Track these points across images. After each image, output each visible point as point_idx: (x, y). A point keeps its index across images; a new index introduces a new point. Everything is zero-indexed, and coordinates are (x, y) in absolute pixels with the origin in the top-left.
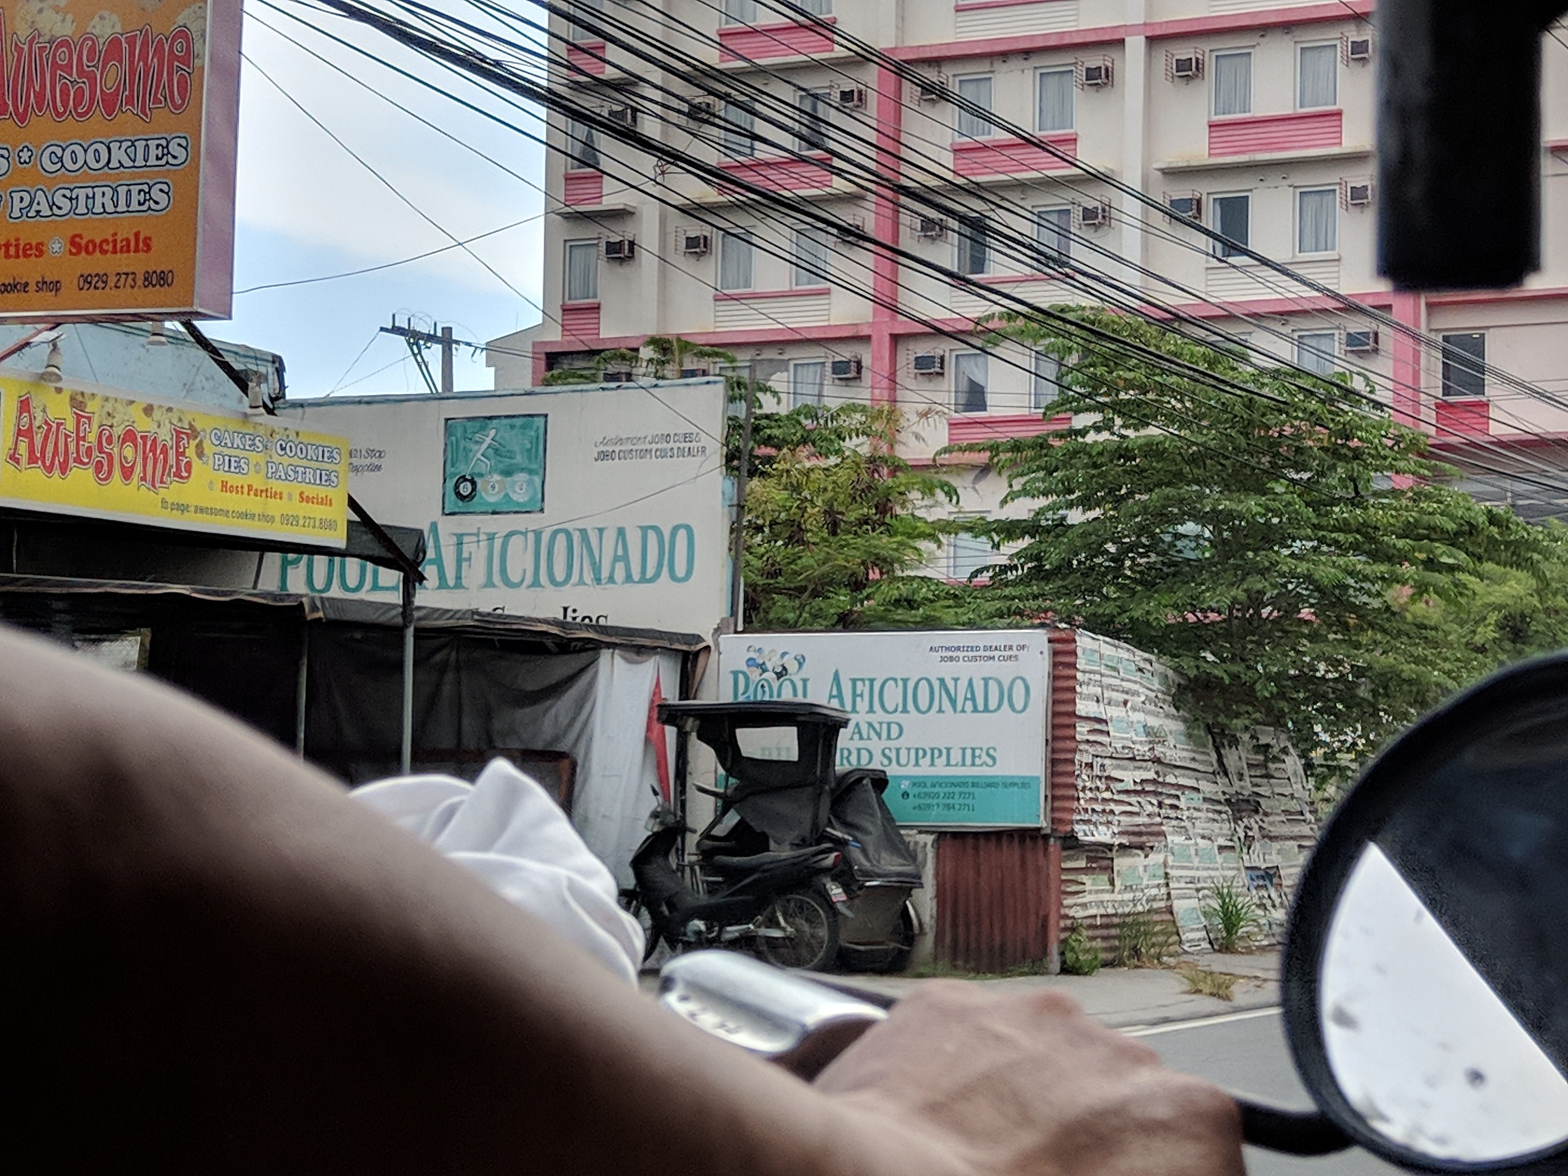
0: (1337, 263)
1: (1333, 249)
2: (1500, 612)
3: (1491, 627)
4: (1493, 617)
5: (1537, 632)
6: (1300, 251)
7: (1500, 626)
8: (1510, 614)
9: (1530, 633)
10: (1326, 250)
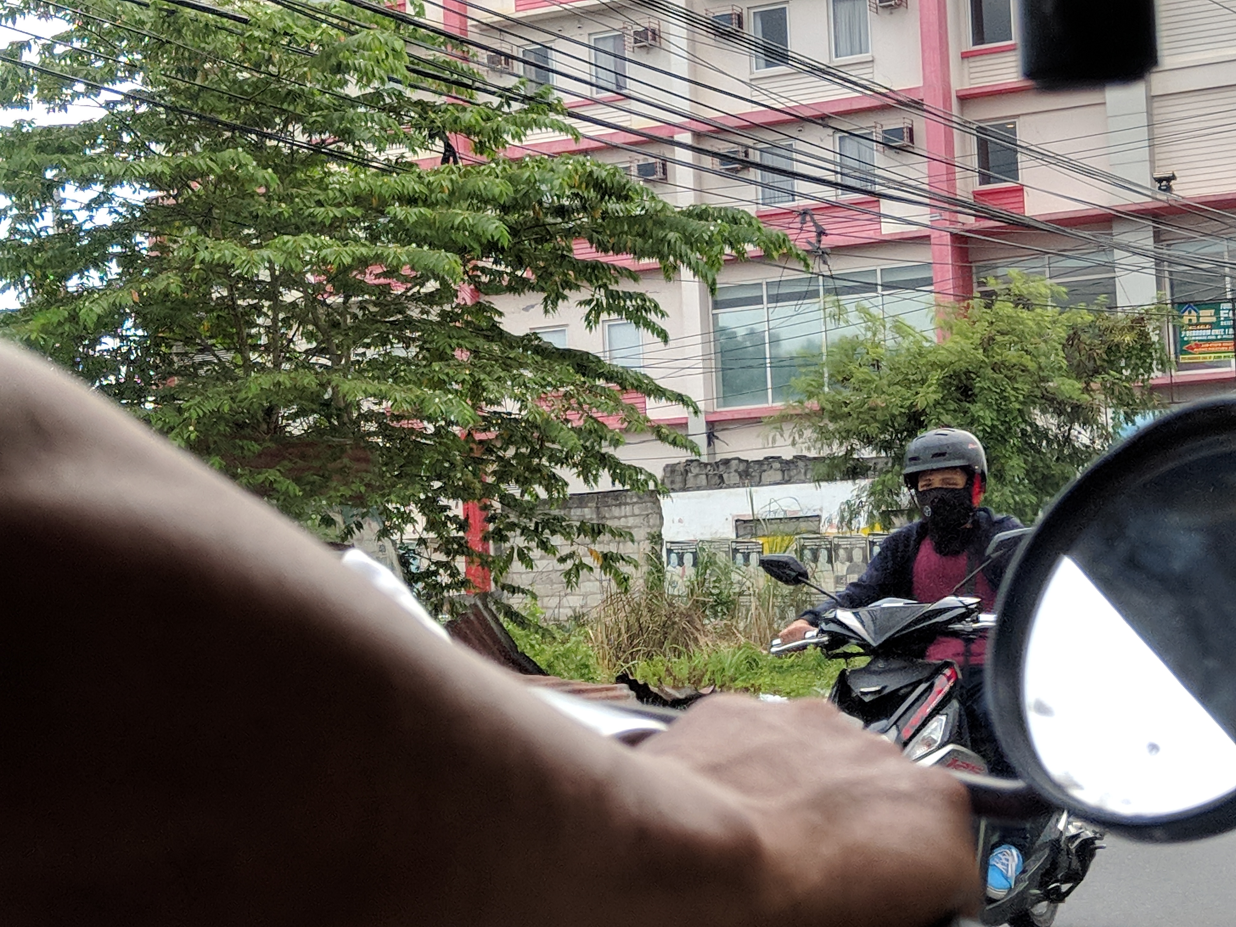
0: (870, 65)
1: (867, 52)
2: (943, 370)
3: (933, 388)
4: (935, 376)
5: (982, 389)
6: (837, 56)
7: (944, 385)
8: (954, 372)
9: (976, 391)
10: (861, 53)
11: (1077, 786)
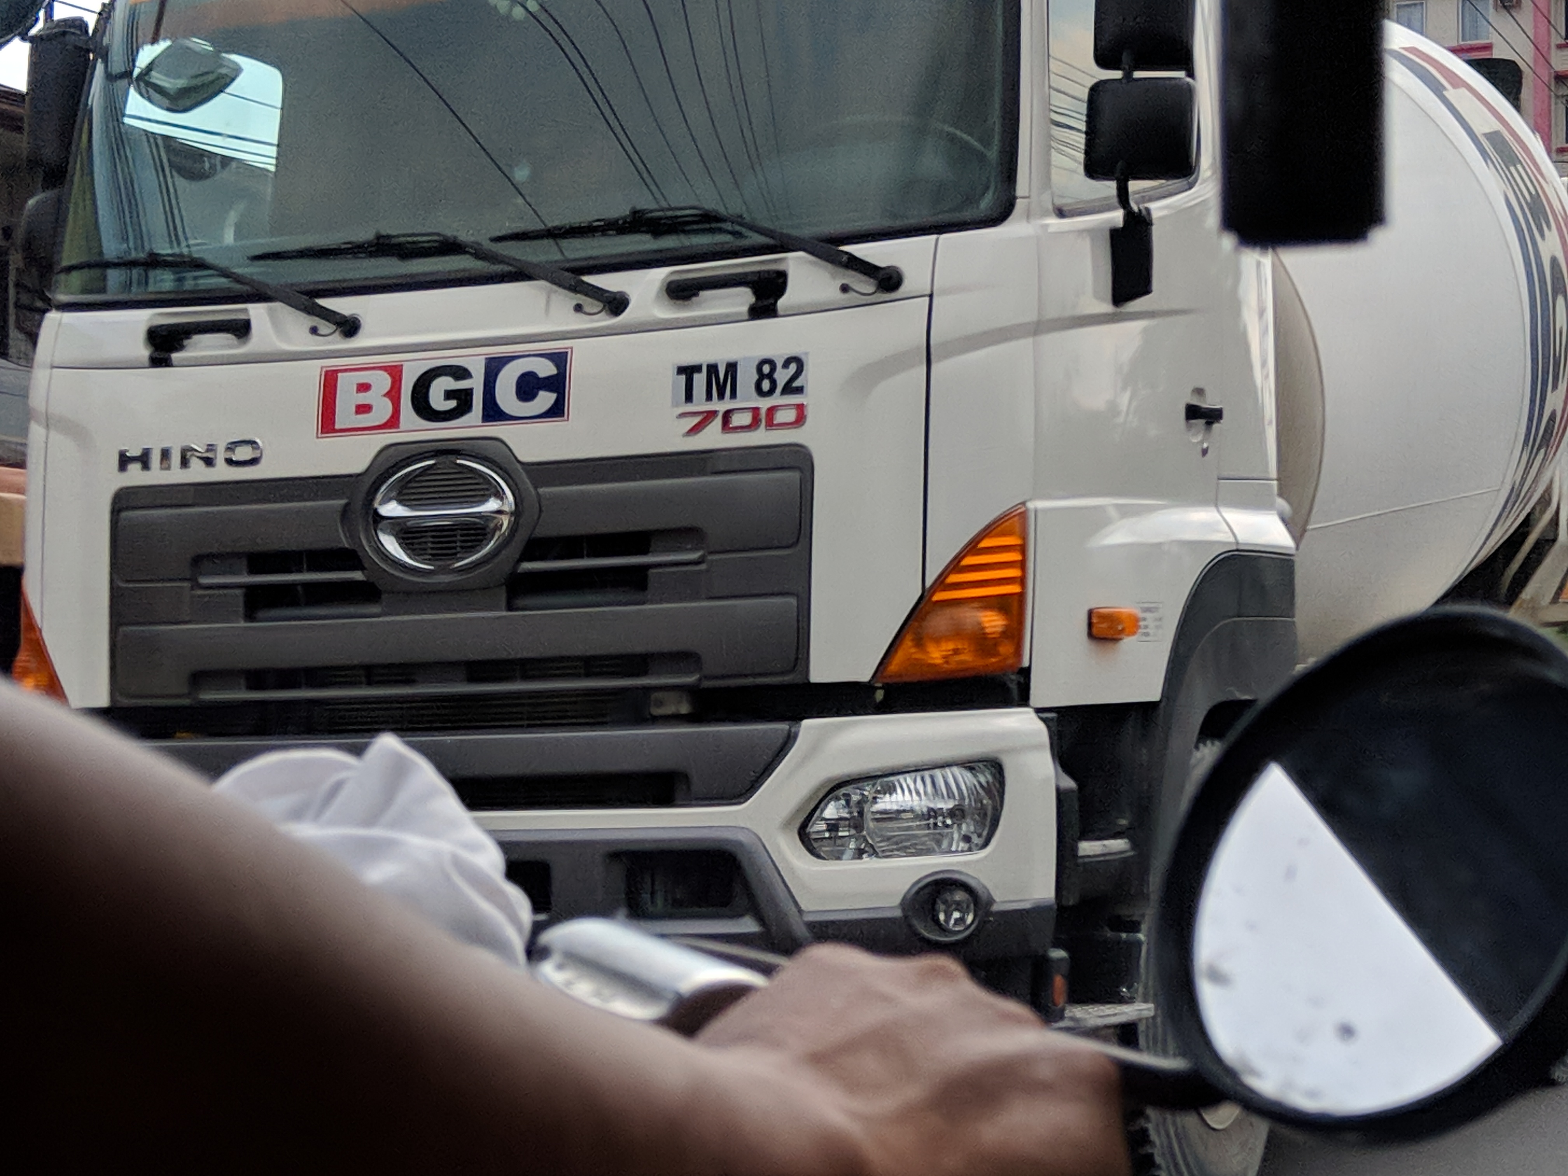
11: (1254, 1072)
